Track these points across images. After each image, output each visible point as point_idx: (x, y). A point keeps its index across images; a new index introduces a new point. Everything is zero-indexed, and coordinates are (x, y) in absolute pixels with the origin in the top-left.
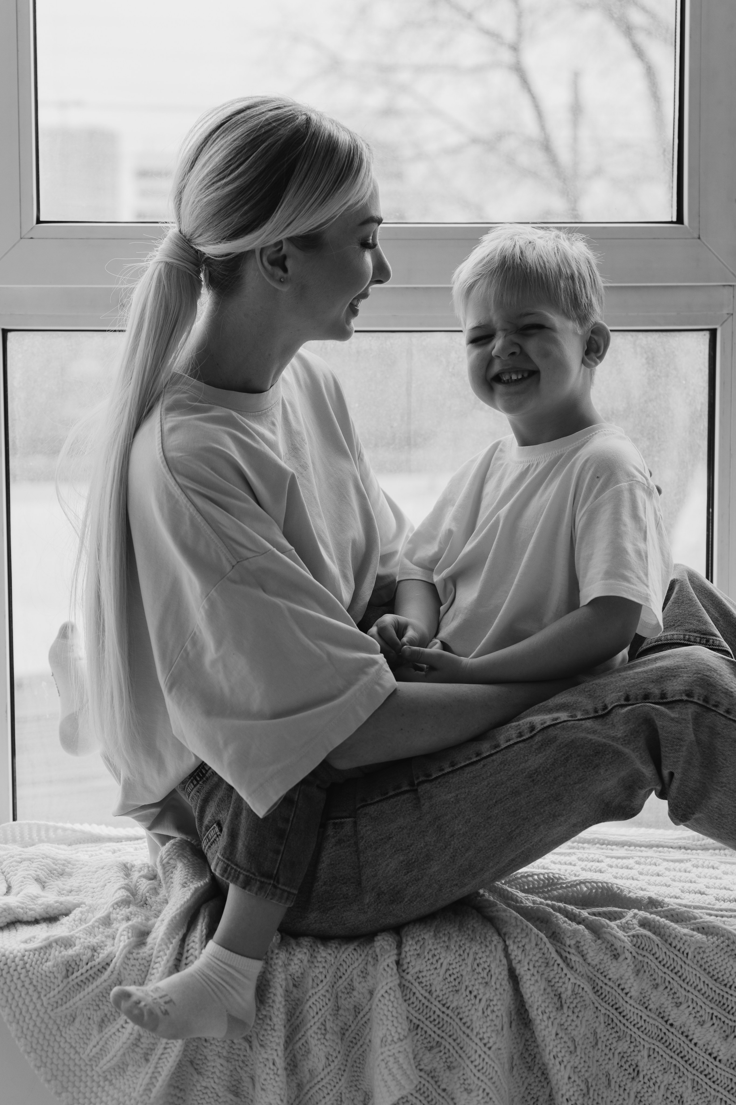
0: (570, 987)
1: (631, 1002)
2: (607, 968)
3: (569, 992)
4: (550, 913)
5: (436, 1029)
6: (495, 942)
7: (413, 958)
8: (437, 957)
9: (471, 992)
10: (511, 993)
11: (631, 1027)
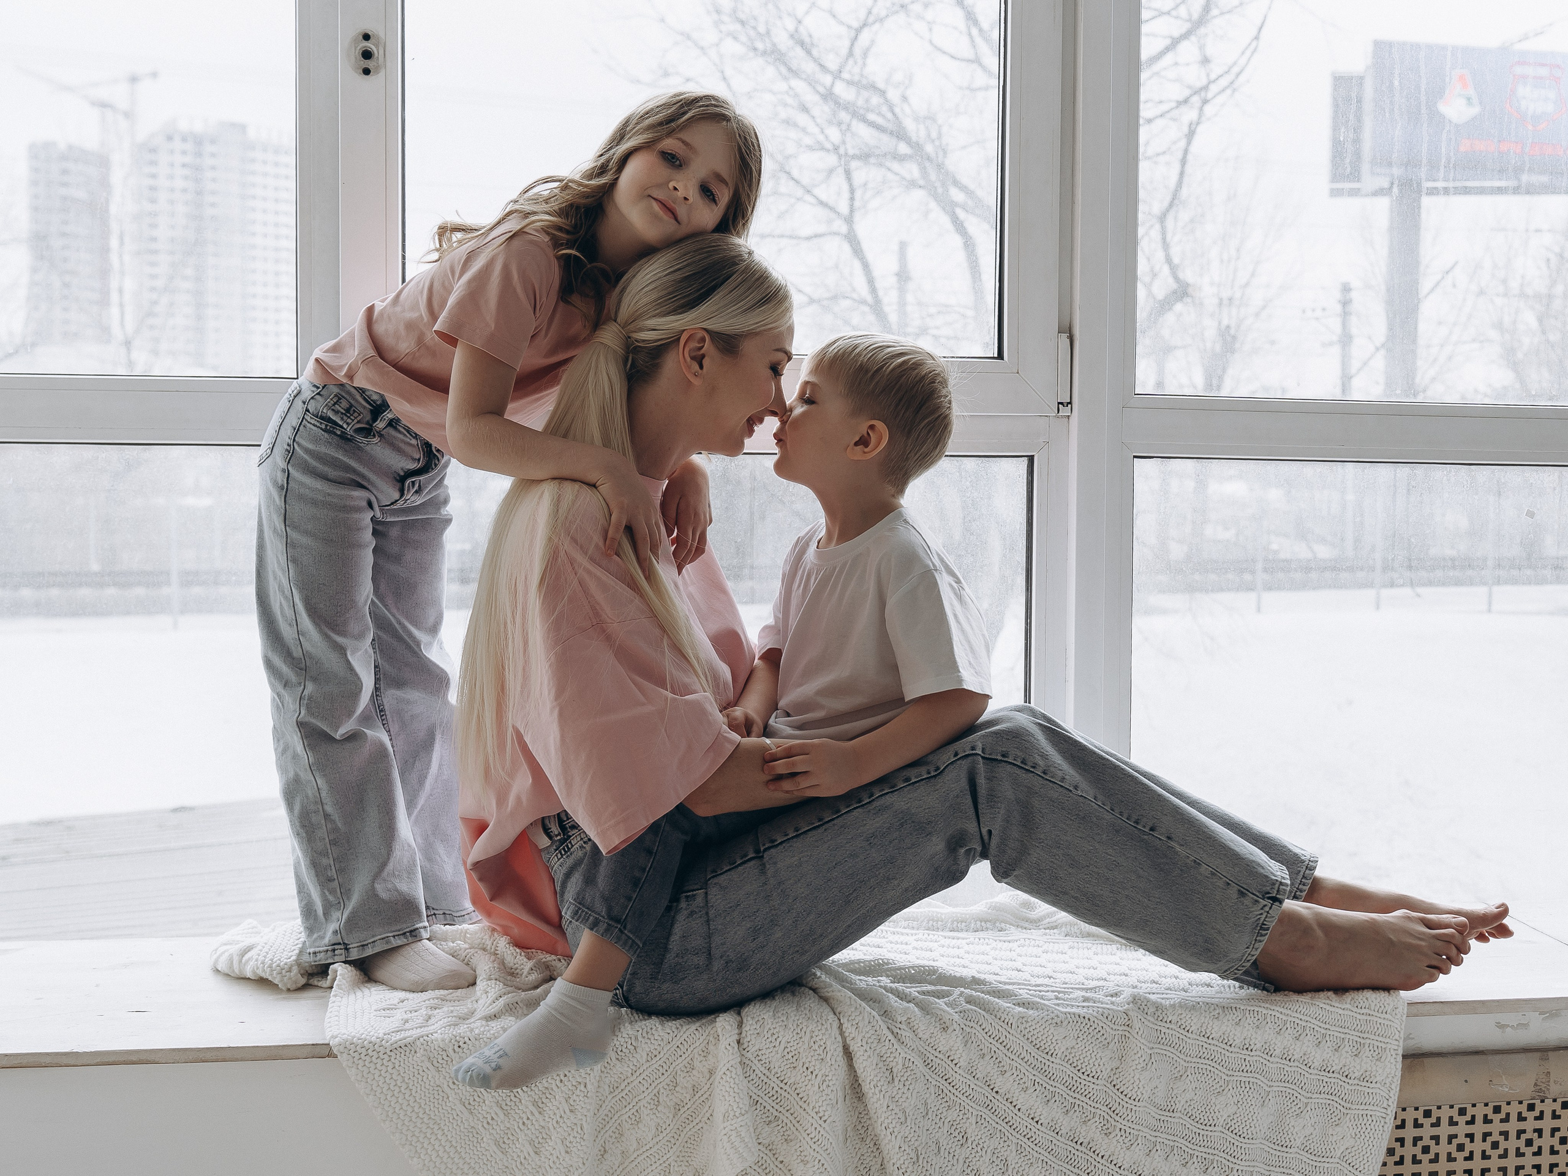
0: (900, 1062)
1: (960, 1071)
2: (938, 1041)
3: (900, 1066)
4: (882, 994)
5: (774, 1104)
6: (830, 1021)
7: (753, 1037)
8: (776, 1036)
9: (807, 1068)
10: (845, 1068)
11: (960, 1096)
